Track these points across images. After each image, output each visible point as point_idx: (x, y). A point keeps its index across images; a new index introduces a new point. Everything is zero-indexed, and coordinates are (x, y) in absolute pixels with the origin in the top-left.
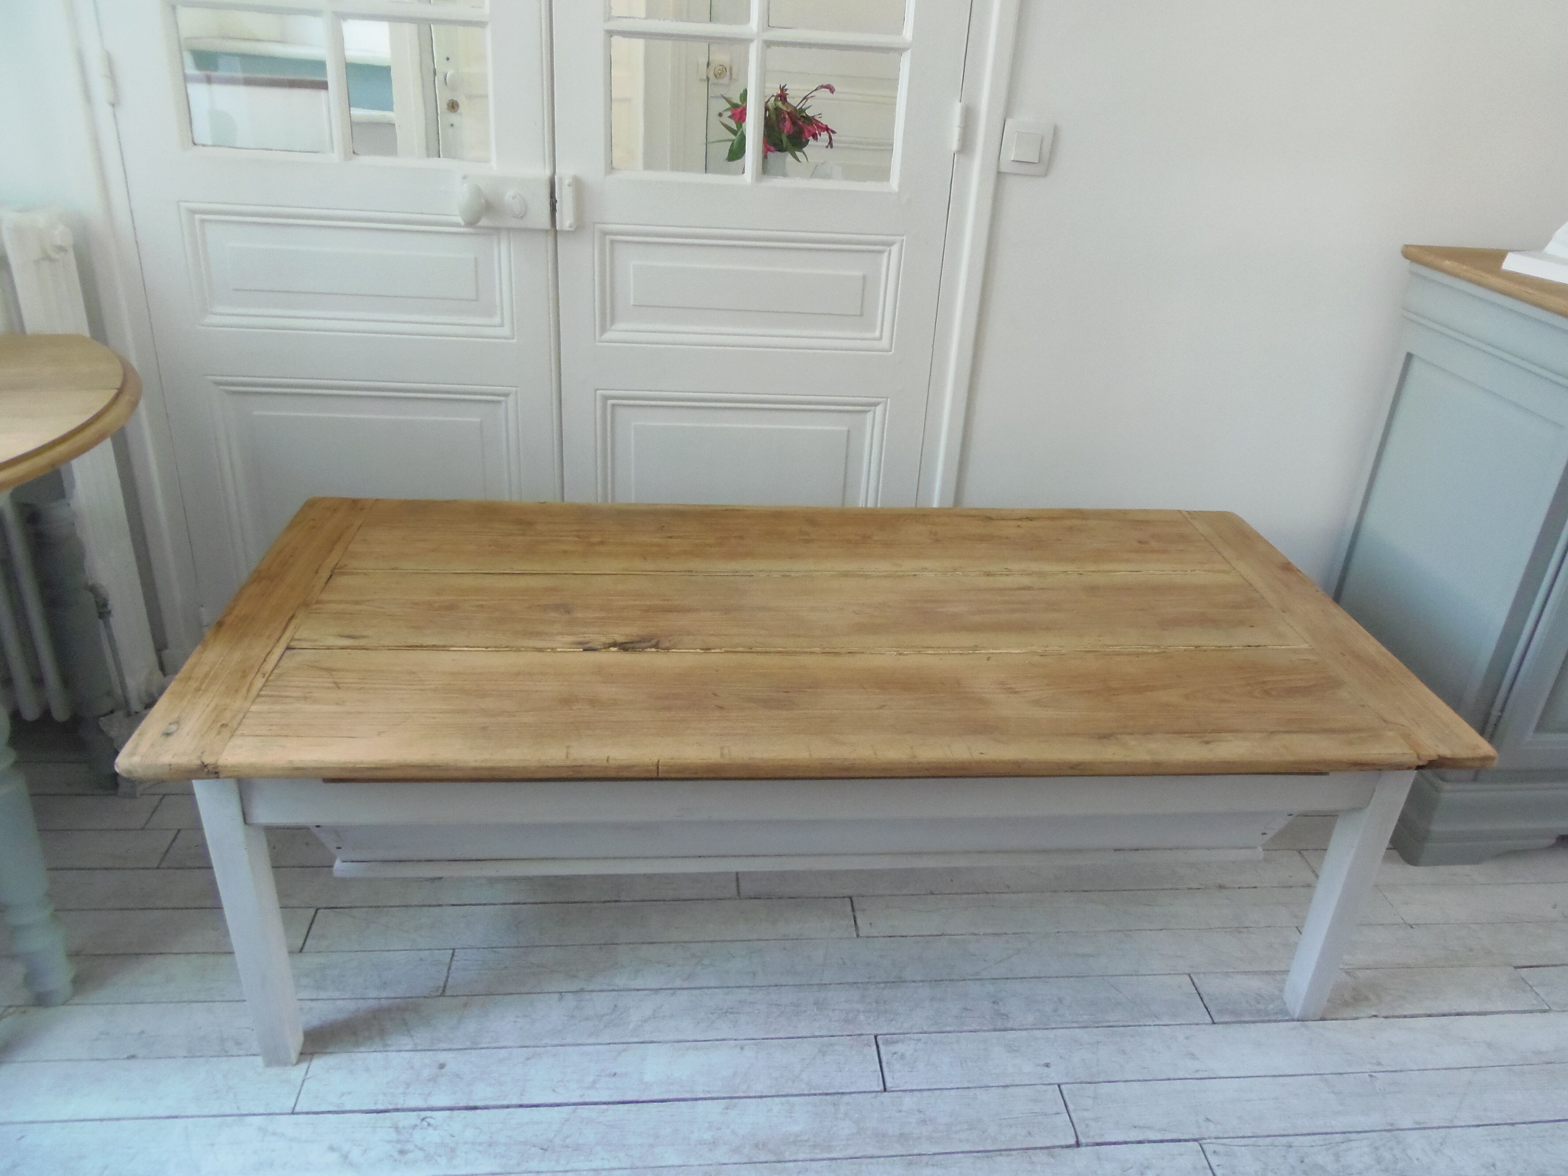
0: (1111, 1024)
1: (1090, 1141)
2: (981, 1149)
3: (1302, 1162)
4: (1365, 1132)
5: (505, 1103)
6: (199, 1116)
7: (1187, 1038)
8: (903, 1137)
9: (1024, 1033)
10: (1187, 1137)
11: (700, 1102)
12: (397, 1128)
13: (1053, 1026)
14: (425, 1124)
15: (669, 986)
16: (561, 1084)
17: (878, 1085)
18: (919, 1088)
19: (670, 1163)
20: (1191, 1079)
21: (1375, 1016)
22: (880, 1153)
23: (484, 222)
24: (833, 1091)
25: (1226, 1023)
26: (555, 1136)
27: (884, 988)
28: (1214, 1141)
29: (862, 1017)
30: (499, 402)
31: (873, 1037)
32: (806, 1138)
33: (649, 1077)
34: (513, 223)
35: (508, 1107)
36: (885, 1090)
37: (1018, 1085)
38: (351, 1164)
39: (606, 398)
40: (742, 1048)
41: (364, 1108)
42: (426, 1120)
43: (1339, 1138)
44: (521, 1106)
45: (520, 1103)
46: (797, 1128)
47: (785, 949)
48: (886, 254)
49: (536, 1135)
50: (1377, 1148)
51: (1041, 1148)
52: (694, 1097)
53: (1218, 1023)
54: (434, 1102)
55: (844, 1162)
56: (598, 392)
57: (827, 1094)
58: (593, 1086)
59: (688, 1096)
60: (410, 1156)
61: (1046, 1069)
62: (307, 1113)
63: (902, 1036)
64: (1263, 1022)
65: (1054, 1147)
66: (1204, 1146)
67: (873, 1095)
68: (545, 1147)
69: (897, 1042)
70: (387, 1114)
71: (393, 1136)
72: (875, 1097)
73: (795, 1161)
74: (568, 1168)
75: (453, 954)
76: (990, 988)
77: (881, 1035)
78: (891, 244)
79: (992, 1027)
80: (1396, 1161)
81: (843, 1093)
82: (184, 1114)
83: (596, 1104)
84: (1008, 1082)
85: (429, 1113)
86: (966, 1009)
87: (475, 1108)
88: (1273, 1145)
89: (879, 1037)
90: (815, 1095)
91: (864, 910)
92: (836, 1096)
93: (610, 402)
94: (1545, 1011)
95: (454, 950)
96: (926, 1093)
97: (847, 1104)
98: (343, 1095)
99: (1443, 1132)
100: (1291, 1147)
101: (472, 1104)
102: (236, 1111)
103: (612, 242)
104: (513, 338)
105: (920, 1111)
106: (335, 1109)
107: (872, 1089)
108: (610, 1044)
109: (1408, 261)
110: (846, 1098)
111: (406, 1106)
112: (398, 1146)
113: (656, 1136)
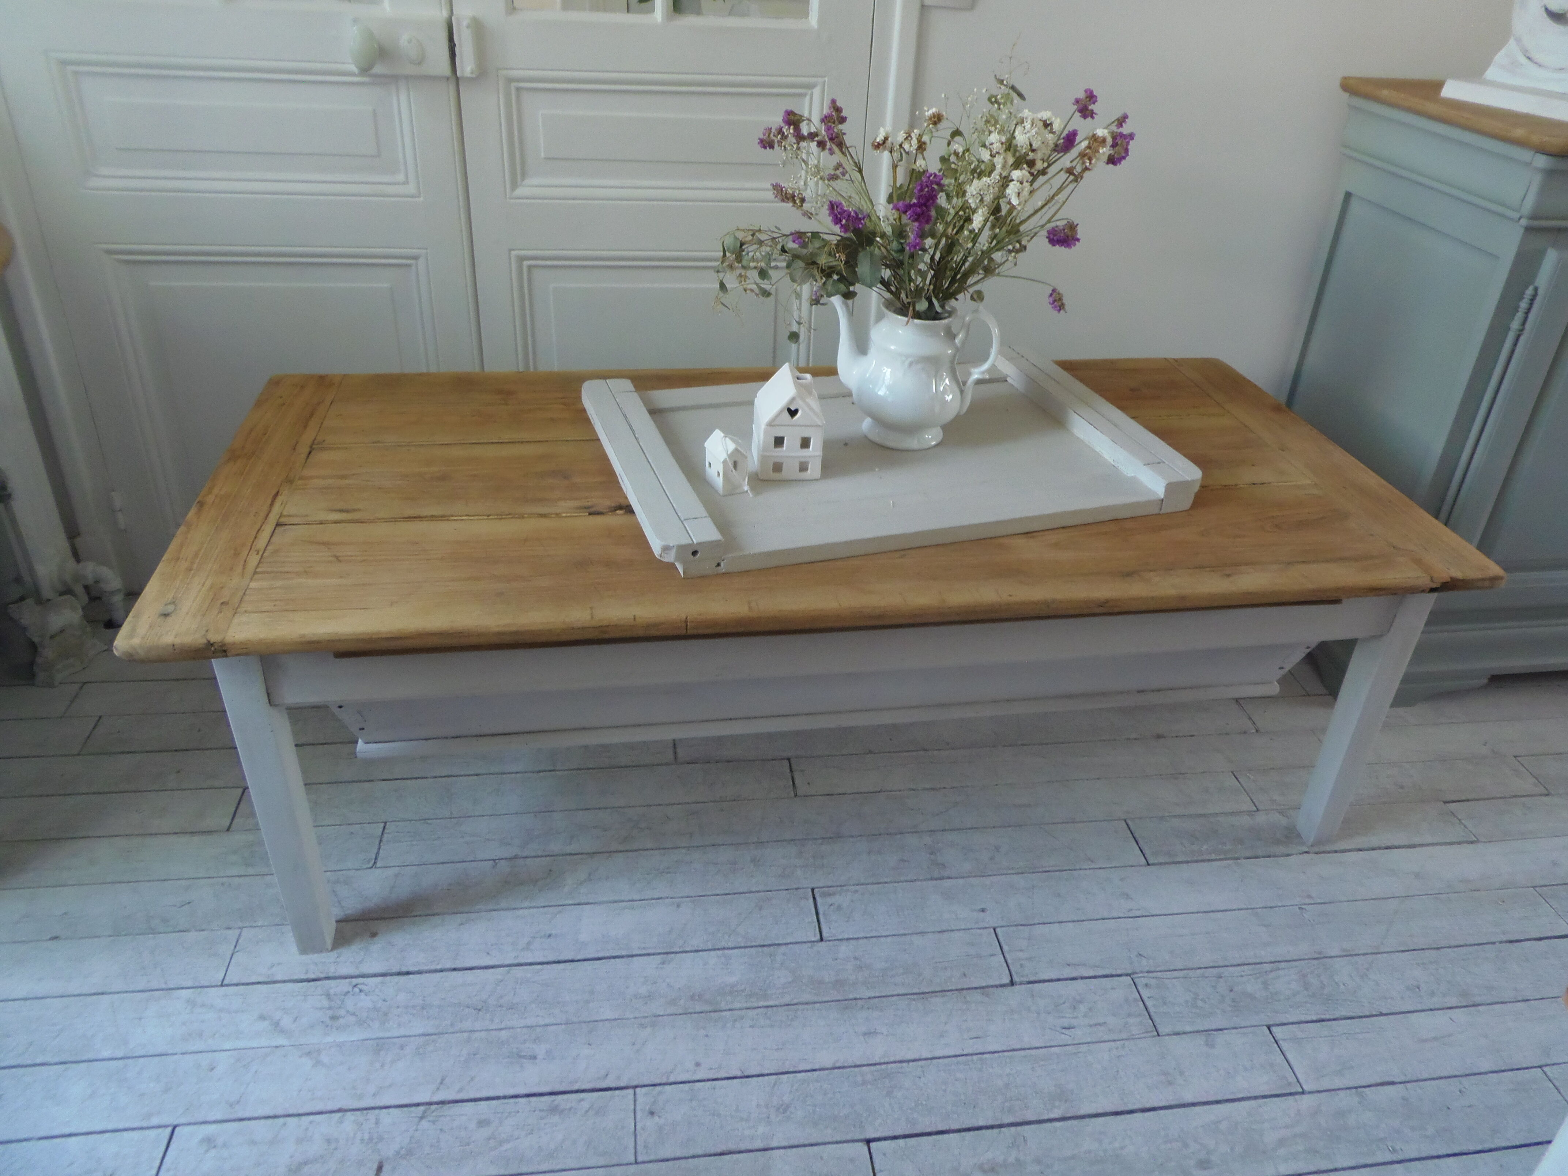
0: (1047, 869)
1: (1025, 979)
2: (918, 991)
3: (1231, 991)
4: (1294, 961)
5: (439, 967)
6: (126, 992)
7: (1122, 880)
8: (839, 984)
9: (961, 881)
10: (1119, 972)
11: (635, 959)
12: (328, 996)
13: (990, 873)
14: (356, 990)
15: (604, 851)
16: (495, 947)
17: (815, 936)
18: (855, 936)
19: (604, 1018)
20: (1125, 917)
21: (1306, 852)
22: (816, 999)
23: (378, 69)
24: (770, 942)
25: (1161, 864)
26: (489, 996)
27: (822, 844)
28: (1146, 974)
29: (799, 872)
30: (408, 266)
31: (810, 890)
32: (743, 987)
33: (584, 937)
34: (410, 70)
35: (441, 971)
36: (822, 939)
37: (953, 930)
38: (282, 1030)
39: (521, 259)
40: (678, 906)
41: (295, 977)
42: (358, 986)
43: (1267, 967)
44: (455, 969)
45: (453, 966)
46: (733, 979)
47: (722, 810)
48: (808, 97)
49: (469, 997)
50: (1304, 976)
51: (976, 988)
52: (630, 953)
53: (1153, 864)
54: (366, 969)
55: (779, 1009)
56: (513, 253)
57: (764, 946)
58: (528, 947)
59: (624, 953)
60: (342, 1021)
61: (982, 914)
62: (237, 985)
63: (839, 889)
64: (1197, 861)
65: (988, 987)
66: (1136, 980)
67: (809, 945)
68: (478, 1008)
69: (834, 894)
70: (318, 983)
71: (325, 1003)
72: (812, 947)
73: (730, 1010)
74: (503, 1026)
75: (384, 827)
76: (928, 840)
77: (818, 888)
78: (811, 86)
79: (929, 877)
80: (1323, 986)
81: (779, 945)
82: (109, 991)
83: (531, 964)
84: (944, 928)
85: (361, 980)
86: (903, 861)
87: (408, 973)
88: (1204, 977)
89: (816, 891)
90: (752, 947)
91: (802, 771)
92: (772, 947)
93: (526, 263)
94: (1472, 842)
95: (385, 823)
96: (861, 941)
97: (784, 954)
98: (273, 966)
99: (1370, 958)
100: (1221, 977)
101: (404, 969)
102: (164, 986)
103: (518, 89)
104: (419, 197)
105: (856, 958)
106: (266, 980)
107: (809, 939)
108: (544, 907)
109: (1347, 94)
110: (783, 949)
111: (337, 974)
112: (330, 1013)
113: (592, 992)
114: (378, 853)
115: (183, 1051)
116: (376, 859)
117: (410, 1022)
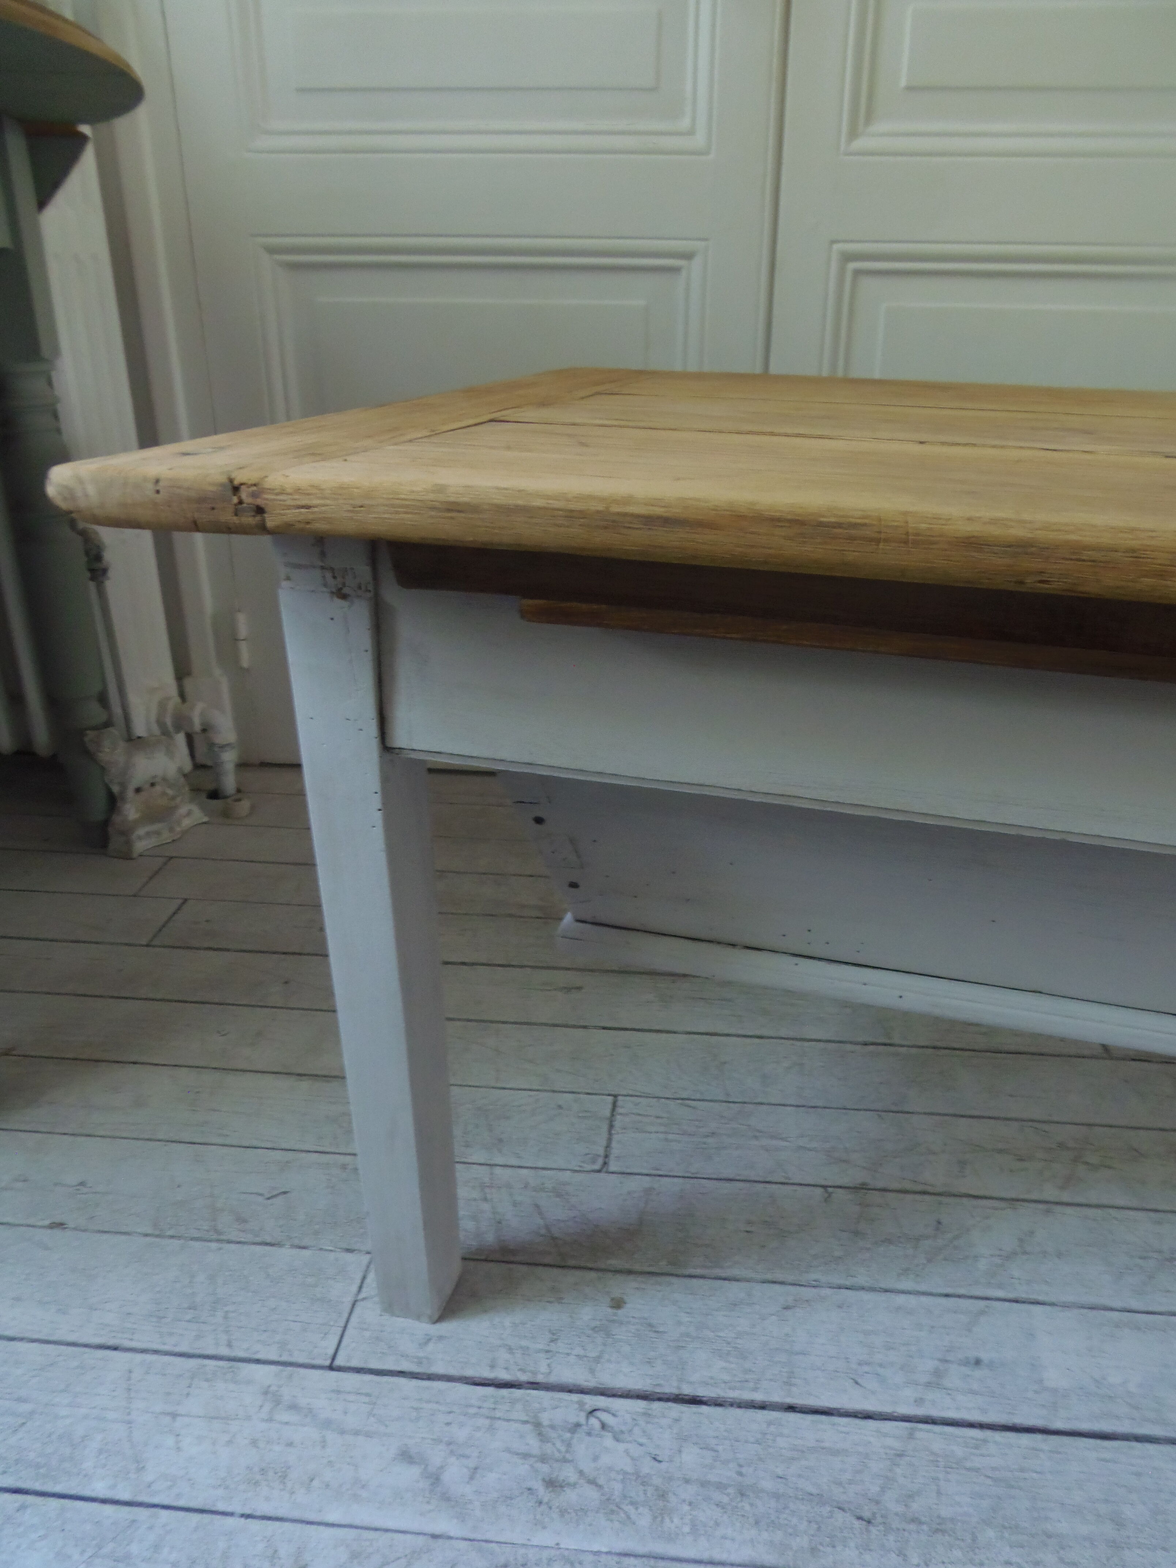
5: (759, 1397)
6: (156, 1352)
14: (595, 1423)
15: (1034, 1196)
16: (866, 1368)
26: (883, 1490)
33: (1053, 1378)
35: (763, 1407)
38: (446, 1498)
39: (848, 257)
41: (469, 1372)
42: (598, 1414)
44: (791, 1408)
45: (789, 1400)
49: (840, 1484)
54: (607, 1378)
58: (936, 1381)
60: (570, 1496)
62: (358, 1371)
70: (517, 1393)
71: (533, 1444)
82: (129, 1344)
83: (956, 1424)
85: (601, 1401)
87: (695, 1401)
93: (852, 265)
95: (615, 1096)
101: (687, 1390)
102: (224, 1351)
104: (708, 152)
108: (948, 1296)
111: (553, 1379)
112: (545, 1468)
113: (1119, 1523)
114: (608, 1147)
115: (248, 1511)
116: (606, 1156)
117: (717, 1524)
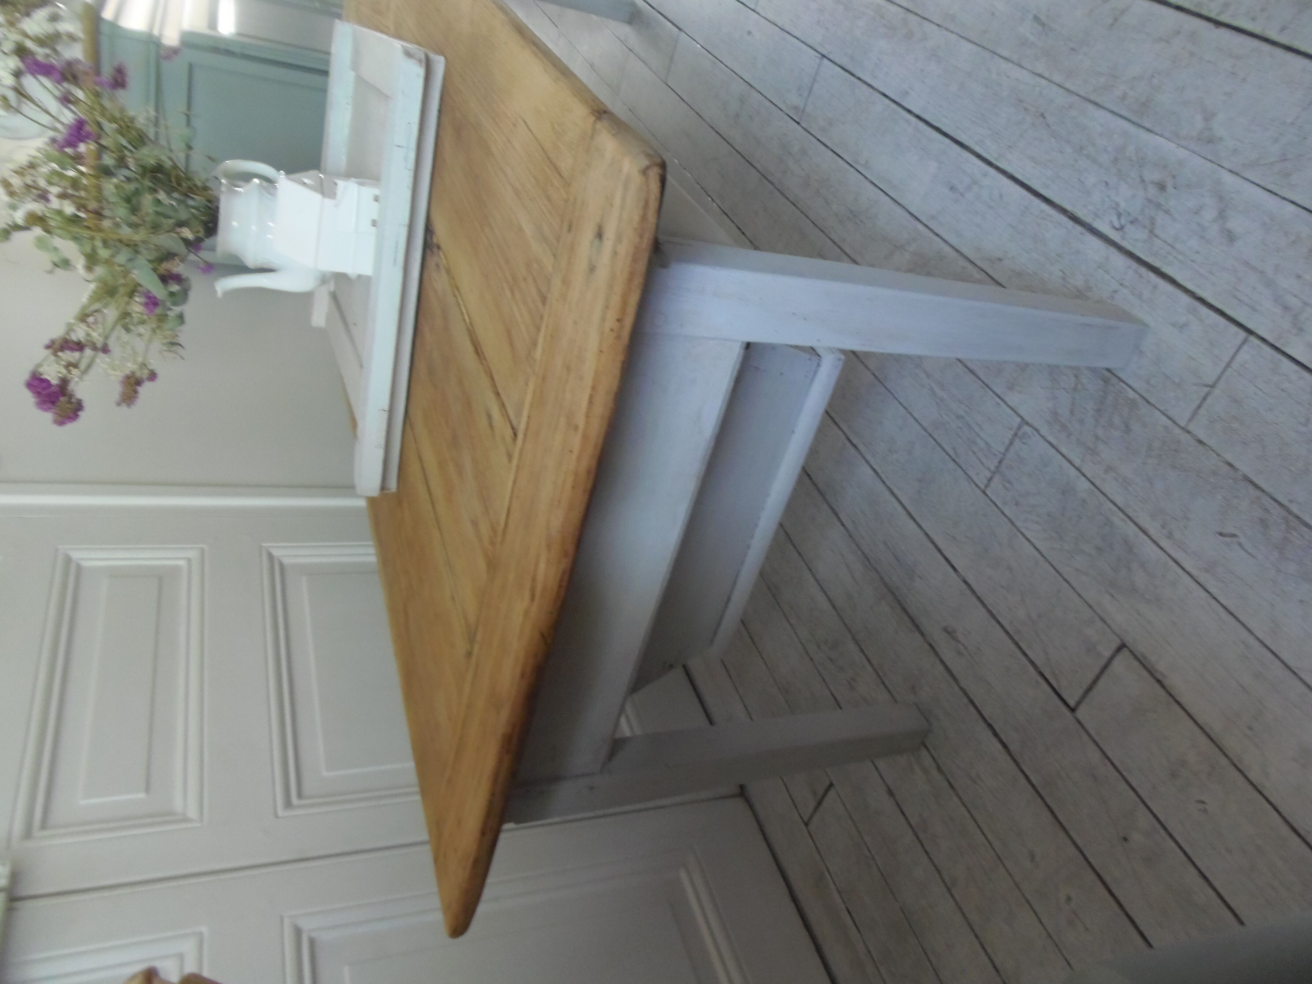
12: (1151, 230)
14: (1123, 221)
16: (992, 204)
19: (971, 45)
26: (1027, 131)
42: (1119, 227)
45: (1032, 198)
48: (80, 563)
49: (1041, 139)
54: (1101, 252)
56: (280, 815)
58: (972, 184)
68: (1041, 119)
71: (1159, 219)
85: (1113, 235)
87: (1071, 216)
95: (984, 491)
101: (1071, 224)
111: (1128, 261)
112: (1161, 199)
114: (1011, 444)
116: (1016, 434)
117: (1101, 135)
